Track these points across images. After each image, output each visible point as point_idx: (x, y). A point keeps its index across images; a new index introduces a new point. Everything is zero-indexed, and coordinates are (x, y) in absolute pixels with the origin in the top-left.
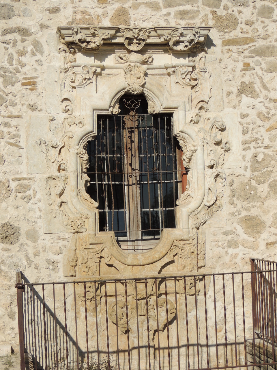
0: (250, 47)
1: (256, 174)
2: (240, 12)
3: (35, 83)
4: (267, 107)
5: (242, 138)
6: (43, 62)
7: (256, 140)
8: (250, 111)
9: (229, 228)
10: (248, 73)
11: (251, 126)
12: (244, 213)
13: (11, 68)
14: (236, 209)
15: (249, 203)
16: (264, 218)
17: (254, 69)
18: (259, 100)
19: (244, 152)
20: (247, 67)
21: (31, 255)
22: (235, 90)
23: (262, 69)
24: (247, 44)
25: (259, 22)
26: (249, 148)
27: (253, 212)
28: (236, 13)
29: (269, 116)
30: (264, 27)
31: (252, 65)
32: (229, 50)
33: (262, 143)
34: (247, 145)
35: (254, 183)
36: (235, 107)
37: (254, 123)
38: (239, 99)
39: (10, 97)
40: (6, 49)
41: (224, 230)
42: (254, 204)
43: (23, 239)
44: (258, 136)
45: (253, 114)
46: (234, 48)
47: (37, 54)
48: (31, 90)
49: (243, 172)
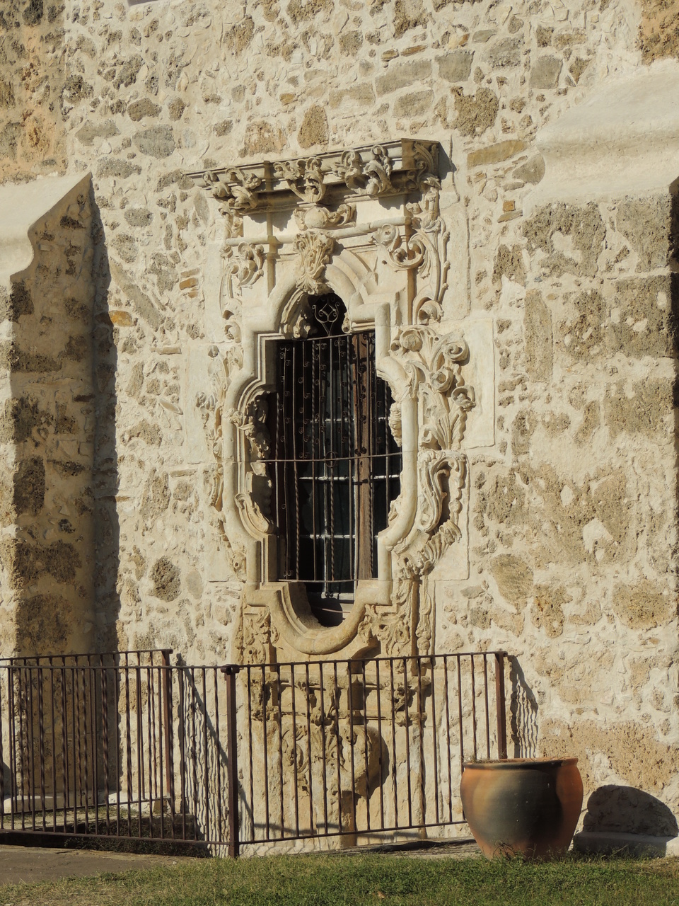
0: (516, 163)
1: (523, 458)
2: (502, 82)
3: (195, 282)
5: (500, 376)
6: (207, 239)
7: (523, 380)
8: (513, 314)
9: (475, 582)
10: (512, 225)
11: (513, 350)
12: (501, 550)
13: (167, 253)
14: (486, 539)
15: (509, 524)
17: (521, 214)
19: (501, 411)
20: (509, 211)
21: (193, 624)
22: (489, 267)
24: (511, 157)
25: (534, 101)
26: (509, 401)
27: (516, 548)
28: (494, 86)
30: (542, 111)
31: (518, 205)
32: (480, 175)
34: (507, 394)
36: (489, 306)
37: (519, 342)
38: (496, 286)
39: (168, 313)
40: (164, 216)
41: (465, 585)
42: (518, 528)
43: (184, 592)
45: (518, 320)
46: (488, 169)
47: (200, 222)
48: (192, 296)
49: (498, 456)
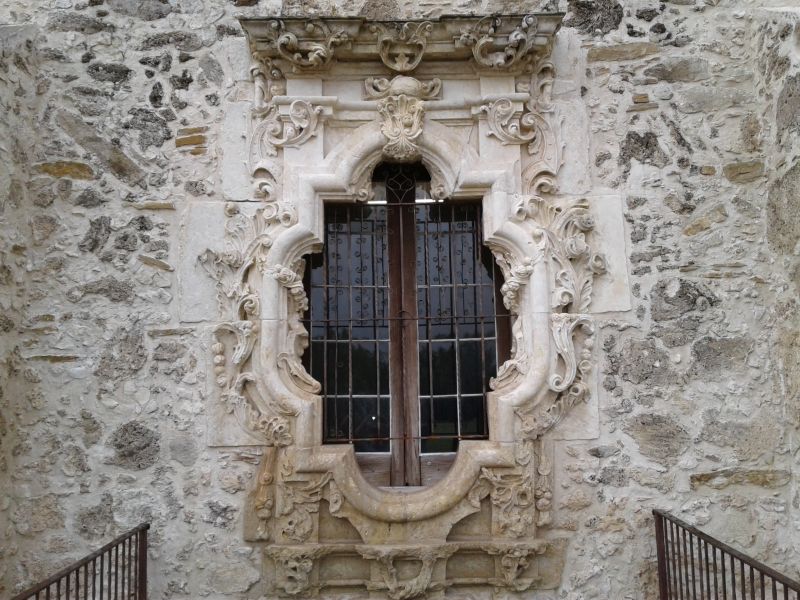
0: (648, 62)
1: (665, 324)
3: (202, 140)
4: (685, 185)
5: (631, 248)
6: (221, 100)
7: (663, 252)
8: (648, 193)
9: (605, 442)
10: (644, 115)
11: (651, 225)
12: (639, 410)
13: (155, 110)
14: (620, 400)
15: (650, 387)
16: (684, 422)
17: (656, 106)
18: (669, 169)
19: (636, 279)
20: (641, 103)
21: (179, 492)
22: (615, 151)
23: (674, 106)
24: (641, 57)
25: (667, 13)
26: (647, 270)
27: (660, 408)
29: (692, 203)
30: (677, 22)
31: (652, 98)
32: (603, 70)
33: (677, 258)
34: (642, 264)
35: (659, 344)
36: (615, 185)
37: (658, 218)
38: (624, 167)
39: (153, 168)
40: (150, 74)
41: (595, 445)
42: (663, 389)
43: (165, 458)
44: (668, 244)
45: (655, 198)
46: (614, 66)
47: (209, 83)
48: (194, 153)
49: (635, 321)
